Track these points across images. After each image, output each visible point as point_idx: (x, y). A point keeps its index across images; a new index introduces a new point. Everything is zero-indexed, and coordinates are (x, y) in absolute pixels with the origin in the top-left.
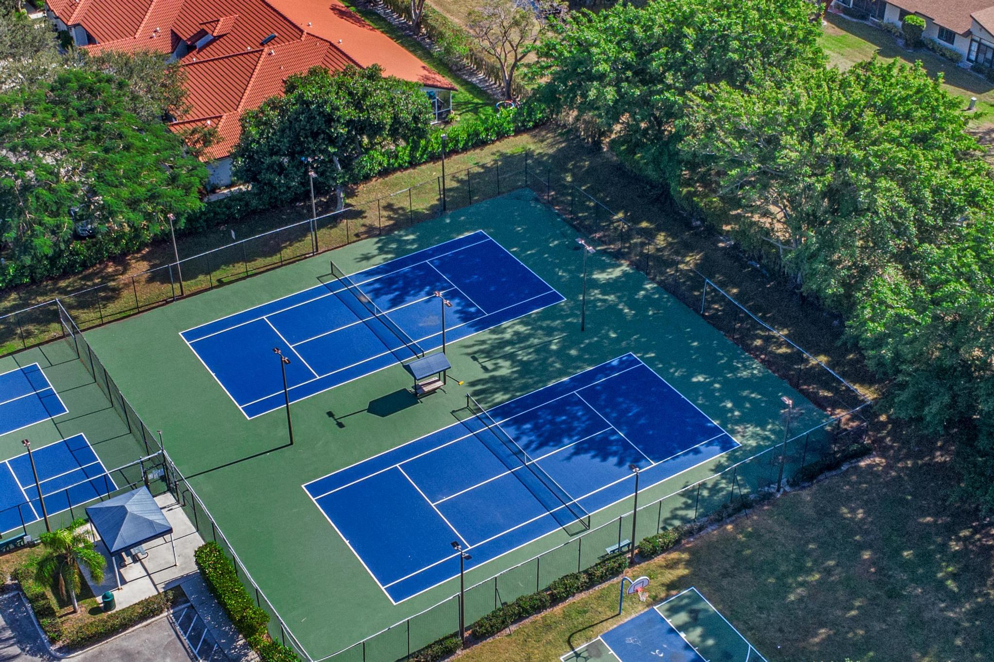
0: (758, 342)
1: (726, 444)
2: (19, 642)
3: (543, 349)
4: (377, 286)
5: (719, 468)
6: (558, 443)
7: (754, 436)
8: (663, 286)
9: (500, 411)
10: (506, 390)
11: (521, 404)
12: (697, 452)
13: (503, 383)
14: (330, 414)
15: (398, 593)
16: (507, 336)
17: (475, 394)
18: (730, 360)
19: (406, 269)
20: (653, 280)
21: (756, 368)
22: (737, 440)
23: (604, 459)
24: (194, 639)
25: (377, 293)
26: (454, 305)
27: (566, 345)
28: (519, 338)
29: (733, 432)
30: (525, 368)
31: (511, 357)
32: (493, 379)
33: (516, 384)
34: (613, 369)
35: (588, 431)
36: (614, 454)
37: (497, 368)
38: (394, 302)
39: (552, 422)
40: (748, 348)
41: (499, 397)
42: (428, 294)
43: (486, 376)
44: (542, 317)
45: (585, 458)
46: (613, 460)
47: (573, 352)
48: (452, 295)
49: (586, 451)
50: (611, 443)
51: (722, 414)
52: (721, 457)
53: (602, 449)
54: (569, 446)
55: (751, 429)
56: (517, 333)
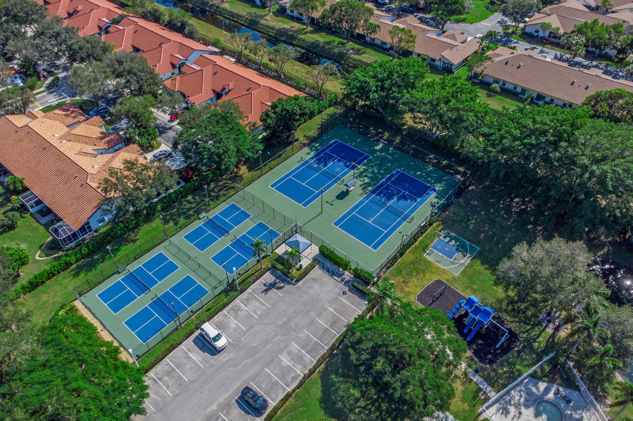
0: (428, 160)
1: (435, 190)
2: (282, 282)
3: (373, 172)
4: (317, 161)
5: (436, 197)
6: (393, 199)
7: (440, 186)
8: (395, 148)
9: (373, 192)
10: (370, 186)
11: (377, 189)
12: (428, 194)
13: (368, 184)
14: (327, 202)
15: (375, 247)
16: (362, 170)
17: (363, 188)
18: (423, 167)
19: (322, 155)
20: (391, 147)
21: (430, 168)
22: (436, 188)
23: (407, 200)
24: (328, 271)
25: (318, 163)
26: (341, 164)
27: (379, 170)
28: (365, 171)
29: (434, 186)
30: (372, 179)
31: (366, 176)
32: (365, 183)
33: (372, 183)
34: (395, 175)
35: (398, 194)
36: (408, 199)
37: (364, 180)
38: (325, 165)
39: (387, 193)
40: (426, 162)
41: (370, 188)
42: (333, 161)
43: (363, 183)
44: (368, 163)
45: (402, 201)
46: (409, 200)
47: (382, 172)
48: (339, 161)
49: (401, 199)
50: (406, 196)
51: (429, 182)
52: (435, 194)
53: (404, 197)
54: (395, 198)
55: (439, 185)
56: (364, 169)
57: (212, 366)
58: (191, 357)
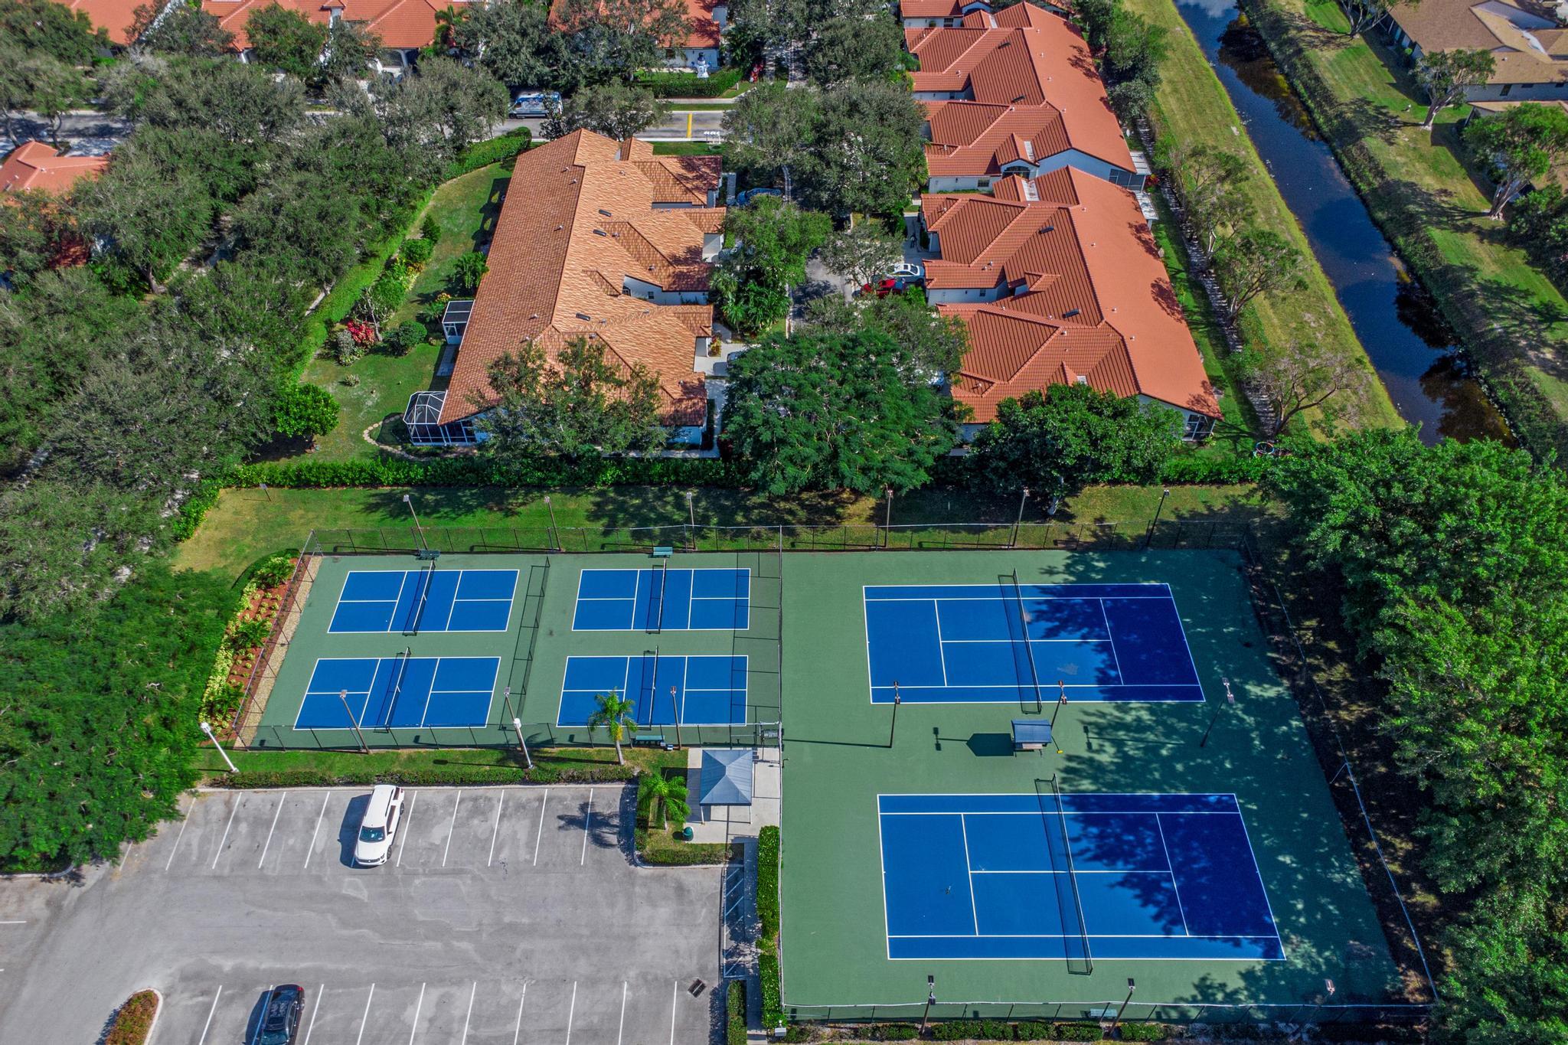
0: (1373, 845)
1: (1271, 950)
2: (619, 834)
3: (1152, 749)
4: (1044, 607)
5: (1248, 976)
6: (1112, 864)
7: (1306, 956)
8: (1310, 731)
9: (1079, 801)
10: (1095, 779)
11: (1101, 802)
12: (1237, 943)
13: (1096, 770)
14: (935, 730)
15: (898, 949)
16: (1129, 718)
17: (1067, 770)
18: (1329, 854)
19: (1078, 599)
20: (1303, 718)
21: (1350, 876)
22: (1285, 951)
23: (1145, 905)
25: (1040, 616)
26: (1099, 660)
27: (1178, 754)
28: (1139, 726)
29: (1287, 940)
30: (1125, 763)
31: (1119, 744)
32: (1091, 761)
33: (1109, 778)
34: (1207, 805)
35: (1145, 865)
36: (1157, 903)
37: (1101, 751)
38: (1051, 633)
39: (1118, 837)
40: (1357, 847)
41: (1086, 785)
42: (1084, 637)
43: (1086, 754)
44: (1173, 712)
45: (1128, 893)
46: (1152, 910)
47: (1179, 767)
48: (1104, 648)
49: (1133, 886)
50: (1160, 889)
51: (1286, 912)
52: (1256, 962)
53: (1148, 890)
54: (1120, 871)
55: (1306, 946)
56: (1139, 719)
57: (319, 880)
58: (313, 828)
